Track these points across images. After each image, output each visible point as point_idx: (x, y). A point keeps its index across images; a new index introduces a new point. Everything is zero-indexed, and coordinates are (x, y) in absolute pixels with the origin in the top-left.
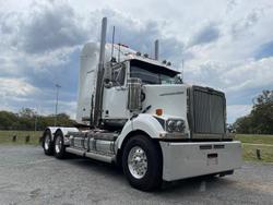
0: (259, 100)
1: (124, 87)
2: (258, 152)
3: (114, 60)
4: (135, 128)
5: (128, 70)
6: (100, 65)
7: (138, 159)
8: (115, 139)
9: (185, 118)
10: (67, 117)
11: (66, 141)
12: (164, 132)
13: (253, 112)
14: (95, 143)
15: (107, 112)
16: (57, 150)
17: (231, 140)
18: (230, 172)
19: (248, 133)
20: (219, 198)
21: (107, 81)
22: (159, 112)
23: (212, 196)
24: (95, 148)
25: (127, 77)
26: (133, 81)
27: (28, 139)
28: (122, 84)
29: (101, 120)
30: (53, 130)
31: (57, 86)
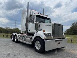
0: (73, 24)
1: (34, 23)
2: (72, 40)
3: (31, 15)
4: (37, 35)
5: (35, 18)
6: (27, 16)
7: (38, 44)
8: (32, 38)
9: (51, 33)
10: (19, 29)
11: (18, 38)
12: (45, 37)
13: (71, 28)
14: (26, 39)
15: (29, 30)
16: (16, 40)
17: (64, 38)
18: (64, 47)
19: (69, 34)
20: (61, 55)
21: (29, 21)
22: (44, 31)
23: (58, 55)
24: (26, 40)
25: (35, 20)
26: (37, 22)
27: (7, 36)
28: (34, 22)
29: (28, 32)
30: (14, 34)
31: (15, 20)
